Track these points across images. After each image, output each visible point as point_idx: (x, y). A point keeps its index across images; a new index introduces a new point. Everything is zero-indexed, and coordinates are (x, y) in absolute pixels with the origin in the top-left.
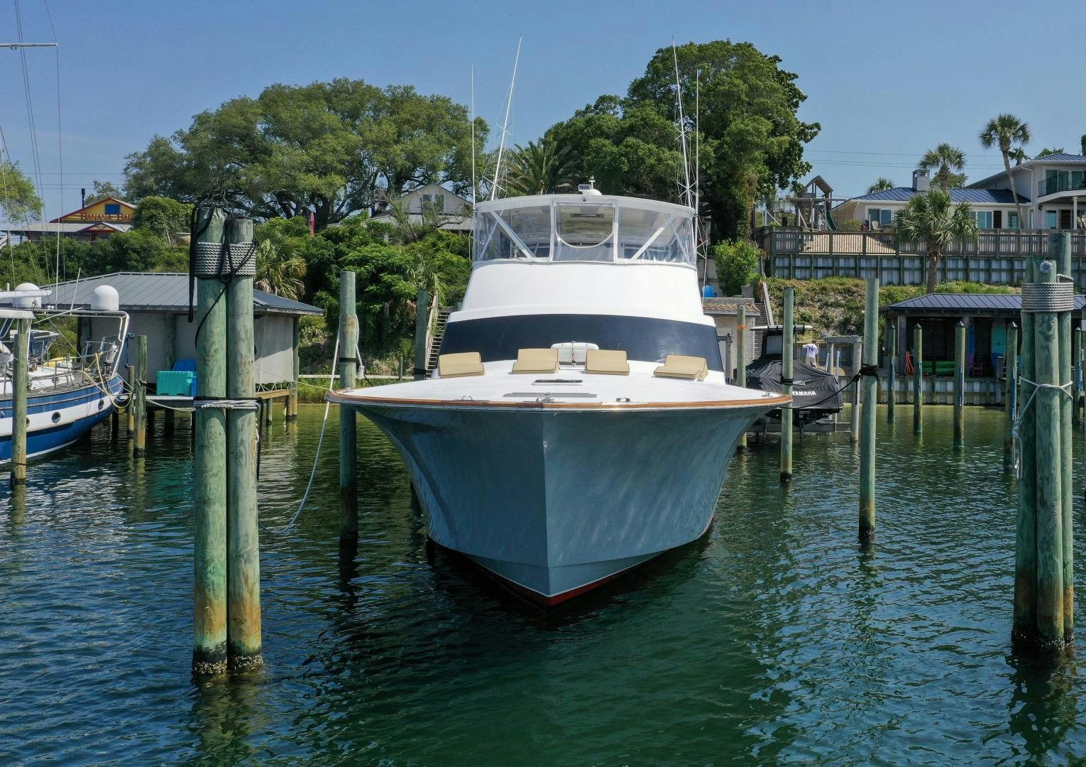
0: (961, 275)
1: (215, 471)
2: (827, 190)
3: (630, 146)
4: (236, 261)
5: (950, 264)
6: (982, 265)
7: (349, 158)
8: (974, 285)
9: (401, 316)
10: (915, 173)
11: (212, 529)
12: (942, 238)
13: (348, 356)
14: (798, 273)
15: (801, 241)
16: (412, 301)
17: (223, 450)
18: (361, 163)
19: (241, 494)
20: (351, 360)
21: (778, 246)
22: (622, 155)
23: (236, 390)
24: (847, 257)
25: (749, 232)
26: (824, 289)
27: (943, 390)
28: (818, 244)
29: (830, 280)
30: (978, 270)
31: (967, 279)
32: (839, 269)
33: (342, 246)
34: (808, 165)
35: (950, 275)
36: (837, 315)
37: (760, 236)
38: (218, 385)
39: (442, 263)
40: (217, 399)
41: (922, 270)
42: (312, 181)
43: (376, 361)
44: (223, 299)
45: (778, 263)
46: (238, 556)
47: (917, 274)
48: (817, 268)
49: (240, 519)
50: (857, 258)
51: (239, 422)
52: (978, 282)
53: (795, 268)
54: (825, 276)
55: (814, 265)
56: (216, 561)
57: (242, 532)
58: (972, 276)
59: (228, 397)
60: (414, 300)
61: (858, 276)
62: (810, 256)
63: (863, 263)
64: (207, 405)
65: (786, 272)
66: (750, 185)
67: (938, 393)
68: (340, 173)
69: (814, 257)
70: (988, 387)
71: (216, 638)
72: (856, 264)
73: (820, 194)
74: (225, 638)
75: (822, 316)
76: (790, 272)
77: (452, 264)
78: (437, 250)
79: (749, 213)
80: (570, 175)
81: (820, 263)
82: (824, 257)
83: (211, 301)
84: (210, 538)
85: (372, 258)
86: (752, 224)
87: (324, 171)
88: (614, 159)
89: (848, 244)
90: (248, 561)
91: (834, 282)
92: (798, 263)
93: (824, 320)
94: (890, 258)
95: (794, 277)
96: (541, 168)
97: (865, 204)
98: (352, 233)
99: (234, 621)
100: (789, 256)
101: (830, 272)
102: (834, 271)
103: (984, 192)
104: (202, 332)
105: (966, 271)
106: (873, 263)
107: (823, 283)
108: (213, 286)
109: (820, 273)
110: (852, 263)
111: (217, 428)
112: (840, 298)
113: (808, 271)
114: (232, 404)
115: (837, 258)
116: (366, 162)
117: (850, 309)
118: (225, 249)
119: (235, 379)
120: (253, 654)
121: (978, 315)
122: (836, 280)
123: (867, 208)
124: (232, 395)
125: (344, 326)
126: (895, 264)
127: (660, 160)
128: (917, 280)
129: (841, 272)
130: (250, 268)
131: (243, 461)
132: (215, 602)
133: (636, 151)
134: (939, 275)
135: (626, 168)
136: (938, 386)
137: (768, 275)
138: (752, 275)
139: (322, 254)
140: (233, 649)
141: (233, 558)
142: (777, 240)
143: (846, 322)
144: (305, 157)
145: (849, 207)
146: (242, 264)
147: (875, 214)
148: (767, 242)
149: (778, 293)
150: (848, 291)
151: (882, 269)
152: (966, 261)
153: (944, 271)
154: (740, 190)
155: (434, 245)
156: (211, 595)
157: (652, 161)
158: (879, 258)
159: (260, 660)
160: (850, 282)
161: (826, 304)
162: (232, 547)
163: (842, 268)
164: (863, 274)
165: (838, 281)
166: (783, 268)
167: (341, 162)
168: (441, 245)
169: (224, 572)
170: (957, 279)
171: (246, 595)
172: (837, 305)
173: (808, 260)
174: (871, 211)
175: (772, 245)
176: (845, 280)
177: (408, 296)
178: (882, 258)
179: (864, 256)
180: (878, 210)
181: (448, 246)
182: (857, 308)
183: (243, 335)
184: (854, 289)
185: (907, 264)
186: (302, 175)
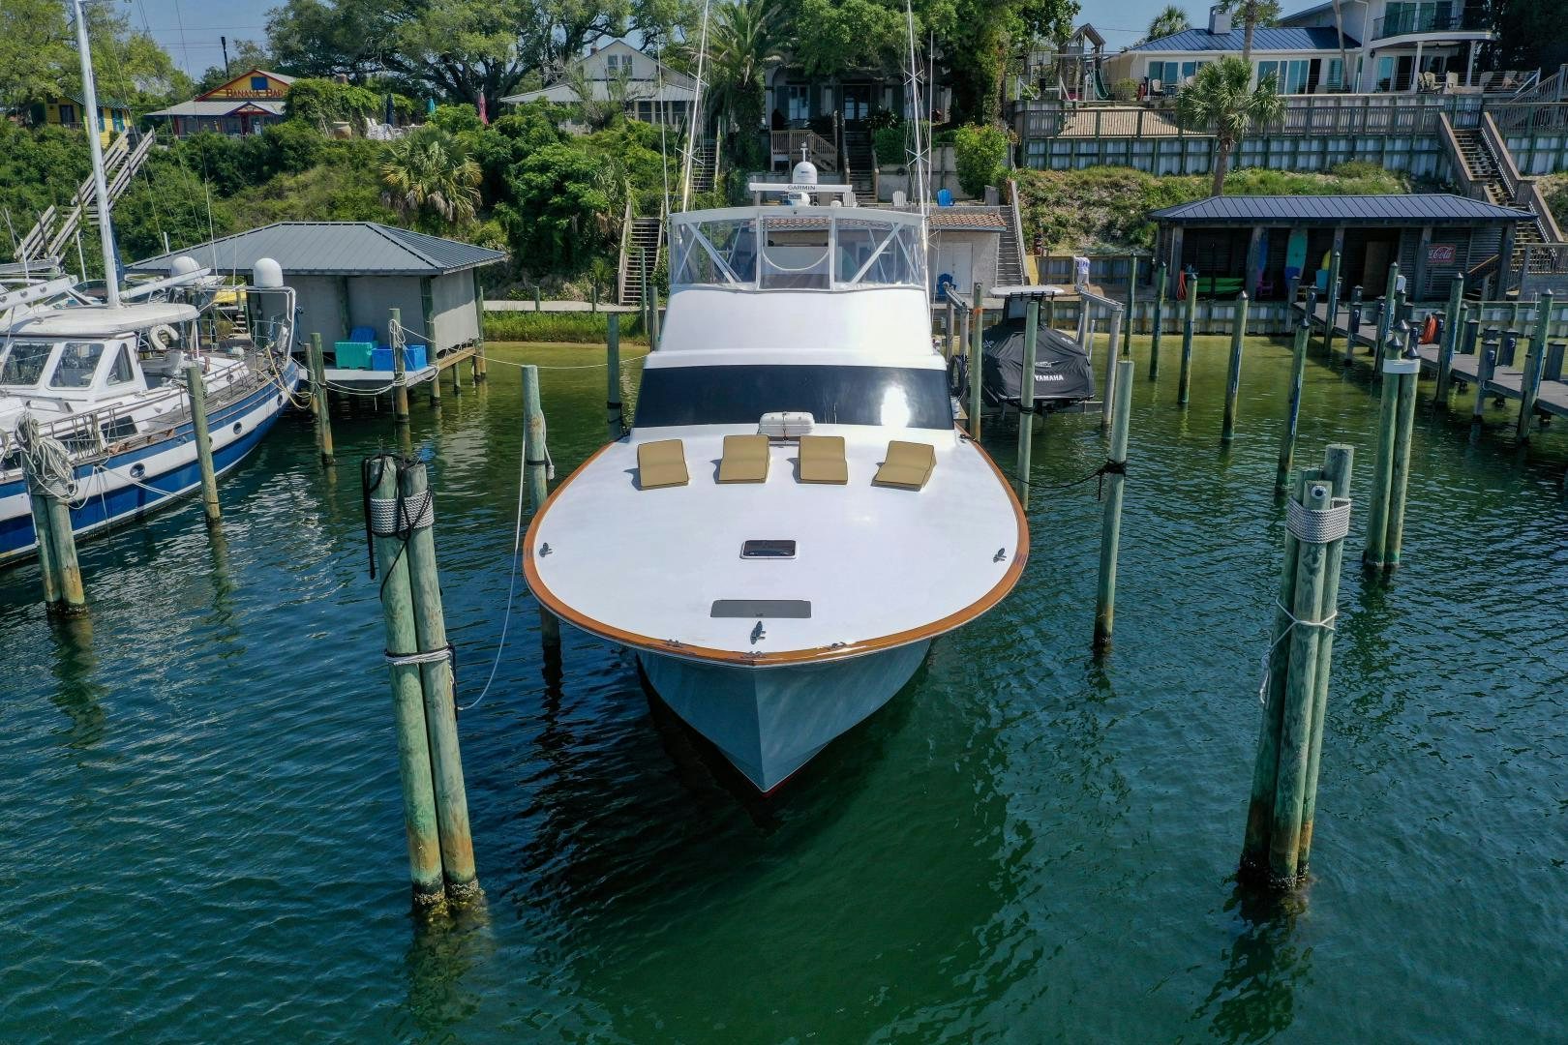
0: (1258, 160)
1: (414, 722)
2: (1098, 42)
3: (853, 9)
4: (412, 515)
5: (1246, 147)
6: (1287, 146)
7: (519, 10)
8: (1275, 174)
9: (592, 230)
10: (1213, 9)
11: (417, 776)
12: (1236, 123)
13: (537, 459)
14: (1055, 162)
15: (1061, 119)
16: (602, 213)
17: (420, 701)
18: (532, 13)
19: (442, 740)
20: (539, 463)
21: (1033, 124)
22: (842, 22)
23: (426, 643)
24: (1116, 141)
25: (997, 108)
26: (1086, 183)
27: (1222, 317)
28: (1080, 125)
29: (1094, 170)
30: (1281, 154)
31: (1265, 166)
32: (1107, 155)
33: (520, 142)
34: (1076, 5)
35: (1245, 161)
36: (1100, 216)
37: (1011, 113)
38: (407, 640)
39: (634, 161)
40: (408, 655)
41: (1209, 155)
42: (479, 41)
43: (567, 285)
44: (404, 556)
45: (1032, 149)
46: (445, 797)
47: (1203, 161)
48: (1079, 155)
49: (443, 765)
50: (1129, 141)
51: (433, 673)
52: (1279, 169)
53: (1052, 155)
54: (1088, 166)
55: (1075, 151)
56: (424, 804)
57: (446, 776)
58: (1273, 162)
59: (420, 651)
60: (604, 212)
61: (1128, 164)
62: (1071, 140)
63: (1137, 148)
64: (399, 662)
65: (1041, 161)
66: (1001, 47)
67: (1215, 321)
68: (510, 29)
69: (1075, 141)
70: (1276, 314)
71: (430, 873)
72: (1128, 149)
73: (1088, 44)
74: (440, 870)
75: (1082, 219)
76: (1046, 161)
77: (646, 162)
78: (628, 144)
79: (998, 86)
80: (780, 44)
81: (1084, 148)
82: (1089, 141)
83: (391, 559)
84: (417, 785)
85: (554, 164)
86: (1002, 98)
87: (491, 29)
88: (833, 28)
89: (1120, 122)
90: (455, 800)
91: (1099, 173)
92: (1056, 149)
93: (1084, 224)
94: (1170, 141)
95: (1051, 167)
96: (745, 36)
97: (1143, 57)
98: (530, 124)
99: (446, 854)
100: (1045, 141)
101: (1095, 160)
102: (1099, 158)
103: (1301, 33)
104: (386, 590)
105: (1266, 154)
106: (1149, 148)
107: (1086, 175)
108: (390, 545)
109: (1083, 161)
110: (1122, 148)
111: (412, 684)
112: (1105, 194)
113: (1067, 160)
114: (424, 658)
115: (1104, 141)
116: (539, 11)
117: (1117, 208)
118: (400, 504)
119: (424, 632)
120: (468, 882)
121: (1274, 225)
122: (1102, 170)
123: (1148, 61)
124: (423, 647)
125: (529, 427)
126: (1177, 148)
127: (888, 27)
128: (1202, 167)
129: (1109, 160)
130: (429, 517)
131: (440, 710)
132: (427, 841)
133: (860, 15)
134: (1230, 161)
135: (848, 39)
136: (1216, 313)
137: (1019, 166)
138: (999, 169)
139: (498, 153)
140: (448, 878)
141: (439, 799)
142: (1031, 118)
143: (1111, 225)
144: (468, 13)
145: (1124, 60)
146: (419, 517)
147: (1157, 69)
148: (1019, 121)
149: (1030, 189)
150: (1116, 185)
151: (1160, 155)
152: (1267, 142)
153: (1237, 155)
154: (988, 54)
155: (624, 137)
156: (422, 835)
157: (879, 29)
158: (1156, 141)
159: (475, 885)
160: (1118, 173)
161: (1088, 203)
162: (438, 789)
163: (1110, 155)
164: (1136, 161)
165: (1104, 172)
166: (1038, 155)
167: (508, 14)
168: (632, 137)
169: (433, 813)
170: (1252, 166)
171: (455, 830)
172: (1101, 204)
173: (1069, 145)
174: (1152, 64)
175: (1025, 123)
176: (1112, 170)
177: (597, 208)
178: (1160, 141)
179: (1138, 138)
180: (1161, 64)
181: (640, 138)
182: (1125, 207)
183: (427, 588)
184: (1124, 182)
185: (1191, 147)
186: (467, 36)
